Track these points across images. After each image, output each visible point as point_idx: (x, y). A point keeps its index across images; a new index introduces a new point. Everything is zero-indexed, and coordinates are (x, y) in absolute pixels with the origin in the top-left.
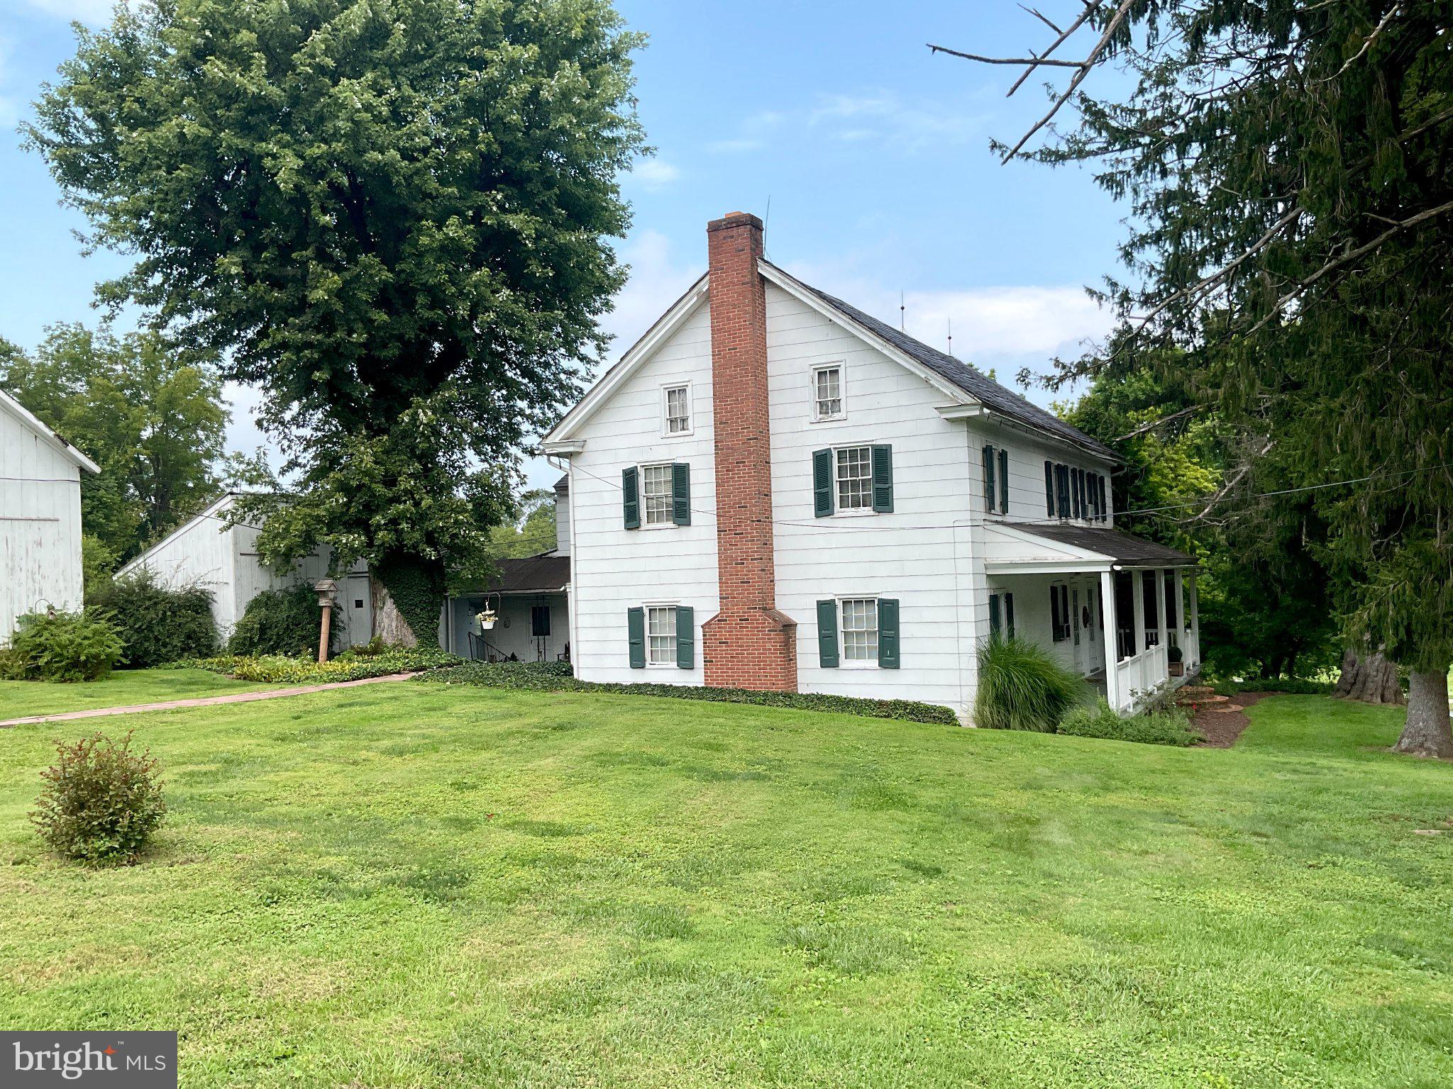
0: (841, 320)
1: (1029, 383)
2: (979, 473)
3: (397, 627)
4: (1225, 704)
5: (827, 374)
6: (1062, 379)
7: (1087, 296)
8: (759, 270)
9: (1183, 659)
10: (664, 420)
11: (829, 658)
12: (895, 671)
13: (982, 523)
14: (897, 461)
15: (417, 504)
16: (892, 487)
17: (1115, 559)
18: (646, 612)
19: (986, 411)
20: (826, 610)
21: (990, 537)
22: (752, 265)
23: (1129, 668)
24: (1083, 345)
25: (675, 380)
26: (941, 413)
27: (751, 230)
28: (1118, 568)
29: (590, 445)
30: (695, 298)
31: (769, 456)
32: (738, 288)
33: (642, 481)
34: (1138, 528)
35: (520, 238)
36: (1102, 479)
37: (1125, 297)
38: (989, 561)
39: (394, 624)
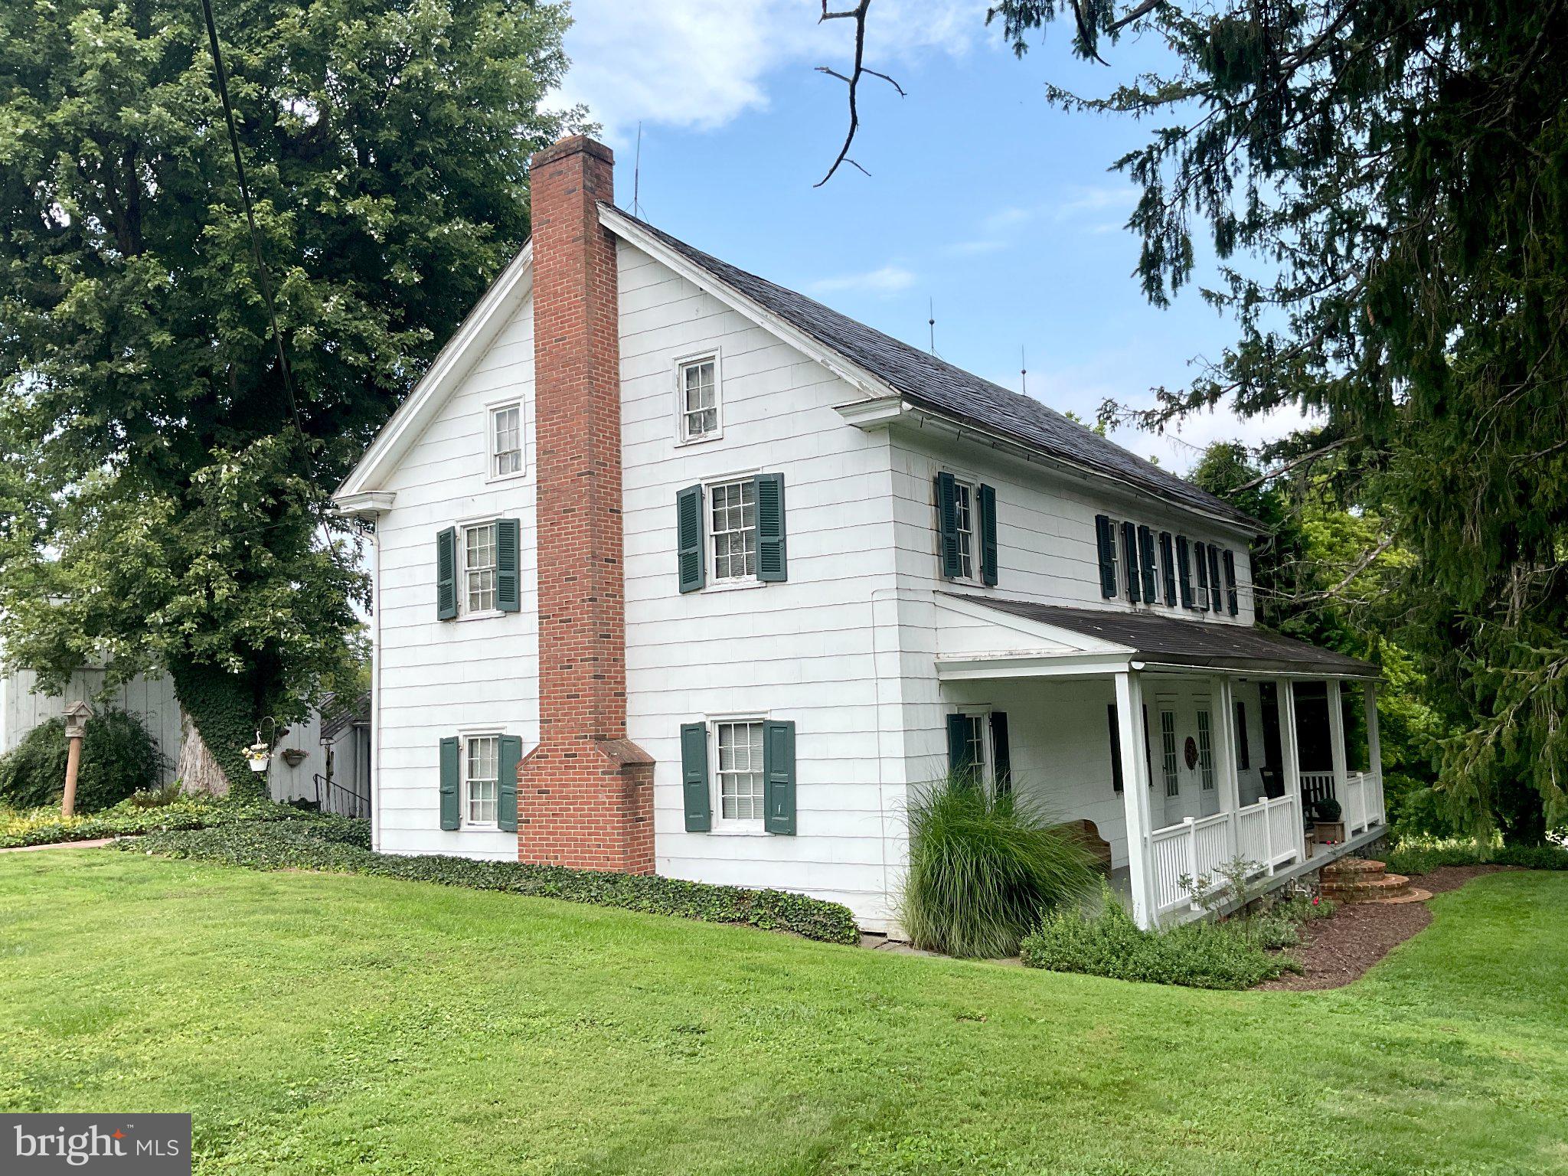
0: (707, 282)
1: (1118, 421)
2: (926, 516)
3: (202, 768)
4: (1402, 889)
5: (697, 371)
6: (1166, 416)
7: (1203, 301)
8: (602, 221)
9: (1343, 817)
10: (489, 456)
11: (698, 819)
12: (790, 838)
13: (930, 597)
14: (793, 499)
15: (210, 595)
16: (784, 540)
17: (1134, 651)
18: (464, 745)
19: (907, 406)
20: (693, 737)
21: (944, 619)
22: (587, 212)
23: (1191, 838)
24: (1193, 365)
25: (503, 396)
26: (845, 415)
27: (585, 161)
28: (1138, 666)
29: (402, 500)
30: (521, 272)
31: (619, 501)
32: (567, 248)
33: (462, 548)
34: (1289, 624)
35: (364, 228)
36: (1229, 557)
37: (1252, 296)
38: (944, 658)
39: (199, 764)
